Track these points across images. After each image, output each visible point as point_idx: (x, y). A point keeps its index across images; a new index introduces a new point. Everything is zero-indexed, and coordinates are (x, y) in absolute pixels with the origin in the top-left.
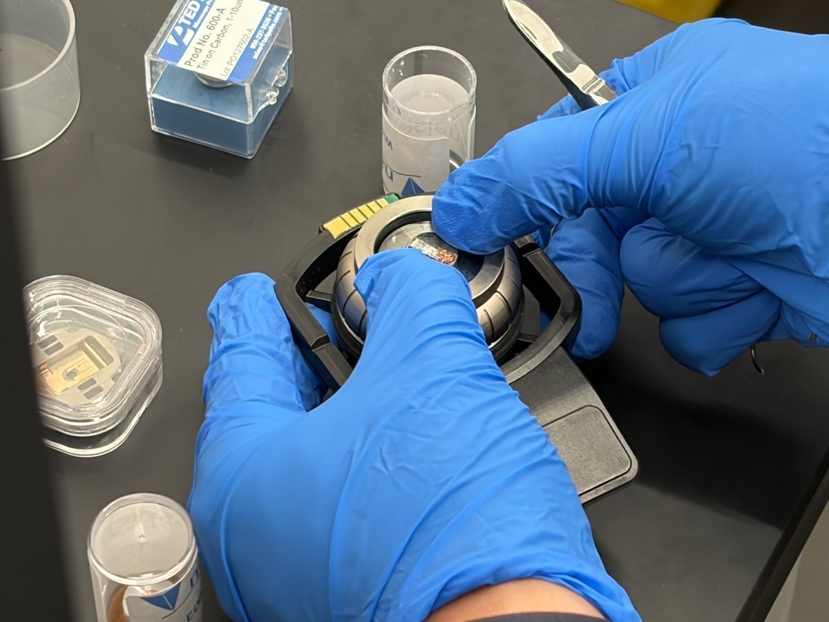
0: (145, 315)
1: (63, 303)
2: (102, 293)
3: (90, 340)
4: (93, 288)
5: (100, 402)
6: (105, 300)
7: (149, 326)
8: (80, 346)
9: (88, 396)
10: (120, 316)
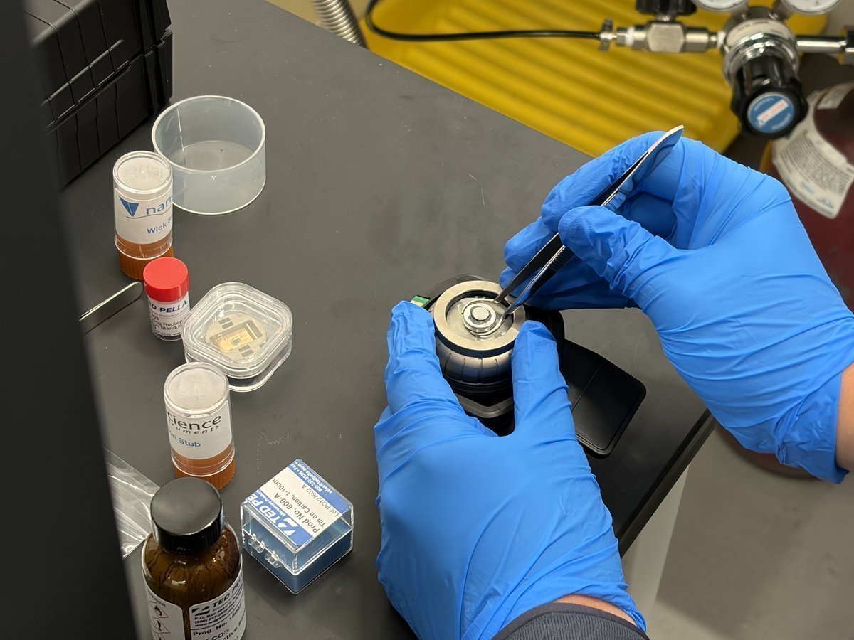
0: (283, 311)
1: (236, 299)
2: (260, 296)
3: (250, 323)
4: (255, 292)
5: (251, 359)
6: (261, 299)
7: (286, 317)
8: (243, 326)
9: (244, 355)
10: (270, 310)
